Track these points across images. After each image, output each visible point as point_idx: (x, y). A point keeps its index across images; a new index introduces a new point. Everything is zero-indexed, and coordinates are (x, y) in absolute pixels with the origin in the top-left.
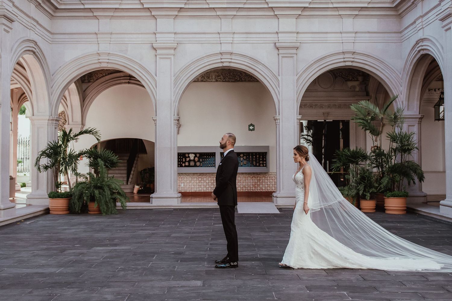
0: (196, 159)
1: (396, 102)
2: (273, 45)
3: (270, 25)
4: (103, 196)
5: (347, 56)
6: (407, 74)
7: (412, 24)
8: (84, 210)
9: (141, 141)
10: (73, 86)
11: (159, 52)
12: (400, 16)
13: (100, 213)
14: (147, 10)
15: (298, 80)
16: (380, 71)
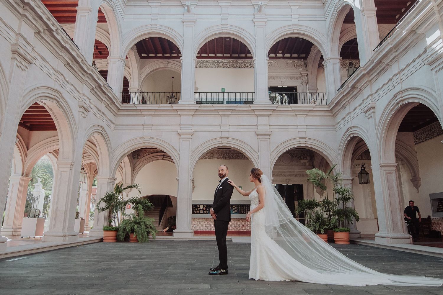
0: (204, 208)
1: (335, 170)
2: (254, 133)
3: (253, 121)
4: (140, 229)
5: (301, 140)
6: (342, 151)
7: (343, 119)
8: (127, 239)
9: (169, 196)
10: (126, 159)
11: (182, 136)
12: (334, 116)
13: (137, 241)
14: (175, 111)
15: (270, 155)
16: (323, 150)
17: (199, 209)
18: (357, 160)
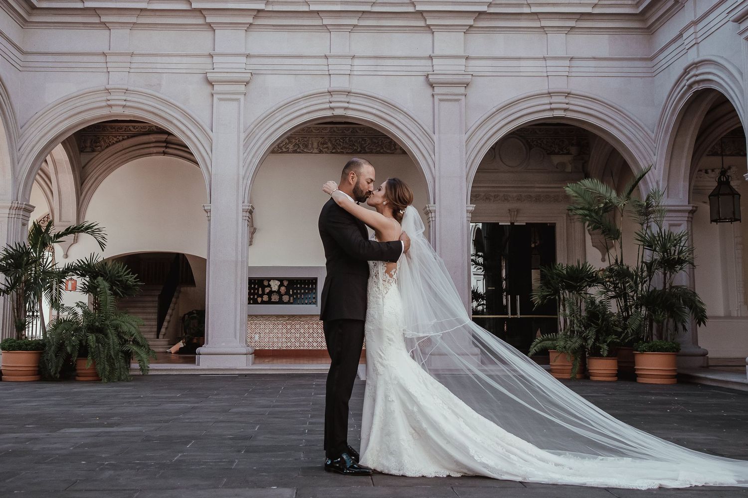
0: (283, 289)
1: (646, 183)
2: (423, 79)
3: (420, 43)
4: (103, 346)
5: (555, 99)
6: (666, 132)
7: (674, 41)
8: (68, 374)
9: (183, 255)
10: (60, 153)
11: (217, 88)
12: (650, 31)
13: (97, 379)
14: (198, 14)
15: (468, 141)
16: (615, 127)
17: (267, 290)
18: (708, 155)
